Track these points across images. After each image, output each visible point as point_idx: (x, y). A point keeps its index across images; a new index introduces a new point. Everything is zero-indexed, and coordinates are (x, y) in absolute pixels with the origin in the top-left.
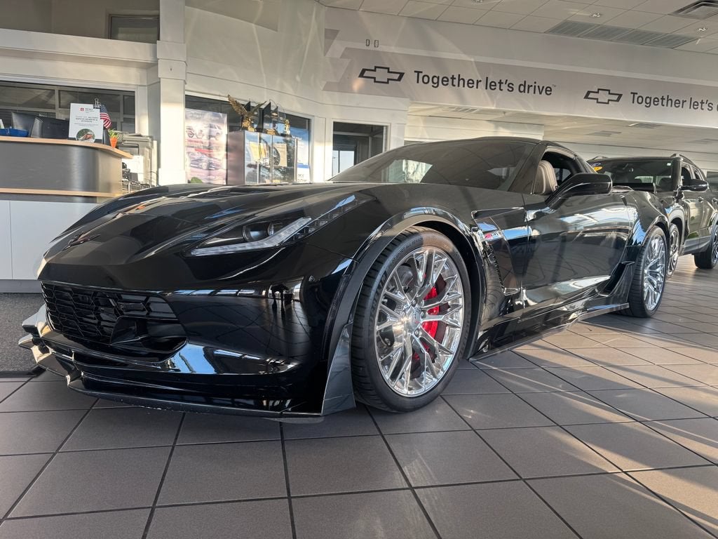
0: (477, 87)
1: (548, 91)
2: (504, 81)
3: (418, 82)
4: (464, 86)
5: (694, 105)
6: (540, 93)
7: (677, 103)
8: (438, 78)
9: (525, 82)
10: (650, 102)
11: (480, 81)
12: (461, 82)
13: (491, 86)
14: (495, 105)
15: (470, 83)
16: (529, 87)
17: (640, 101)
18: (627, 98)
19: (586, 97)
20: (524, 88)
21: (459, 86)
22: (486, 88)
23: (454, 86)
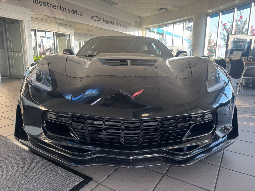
0: (57, 9)
1: (81, 14)
2: (66, 8)
3: (33, 2)
4: (52, 8)
5: (117, 25)
6: (79, 15)
7: (114, 24)
8: (42, 2)
9: (73, 9)
10: (108, 22)
11: (58, 6)
12: (51, 5)
13: (62, 9)
14: (64, 17)
15: (54, 6)
16: (75, 12)
17: (105, 22)
18: (102, 20)
19: (92, 18)
20: (73, 12)
21: (50, 7)
22: (61, 10)
23: (49, 7)
